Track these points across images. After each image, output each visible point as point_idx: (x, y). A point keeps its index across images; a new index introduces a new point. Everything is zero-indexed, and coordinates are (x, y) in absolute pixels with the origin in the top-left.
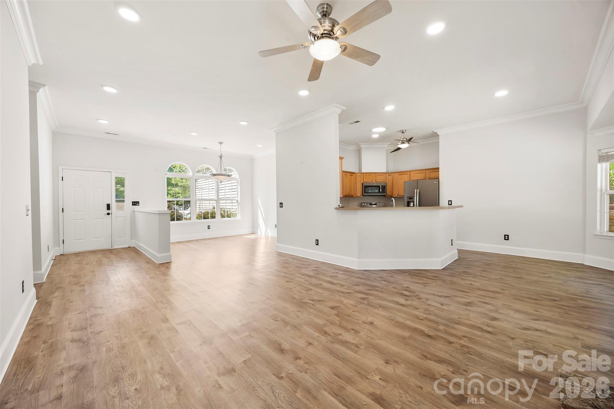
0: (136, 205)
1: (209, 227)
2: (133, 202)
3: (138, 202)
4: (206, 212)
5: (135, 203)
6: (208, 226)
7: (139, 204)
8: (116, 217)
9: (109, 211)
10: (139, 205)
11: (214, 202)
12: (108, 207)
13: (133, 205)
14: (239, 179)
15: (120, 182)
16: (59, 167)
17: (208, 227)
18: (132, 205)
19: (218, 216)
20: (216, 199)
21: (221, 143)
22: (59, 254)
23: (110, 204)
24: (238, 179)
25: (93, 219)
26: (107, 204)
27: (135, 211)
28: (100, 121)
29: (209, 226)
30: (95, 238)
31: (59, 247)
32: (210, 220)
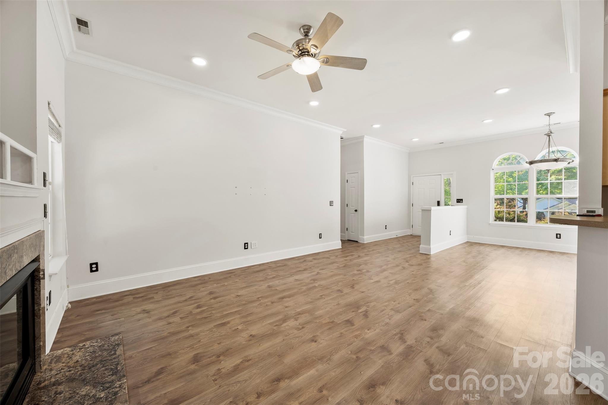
0: (460, 202)
2: (457, 200)
3: (462, 200)
5: (459, 201)
7: (462, 201)
10: (462, 202)
13: (457, 202)
15: (448, 183)
16: (411, 176)
22: (410, 234)
23: (439, 201)
28: (413, 140)
29: (560, 234)
31: (410, 229)
32: (560, 226)
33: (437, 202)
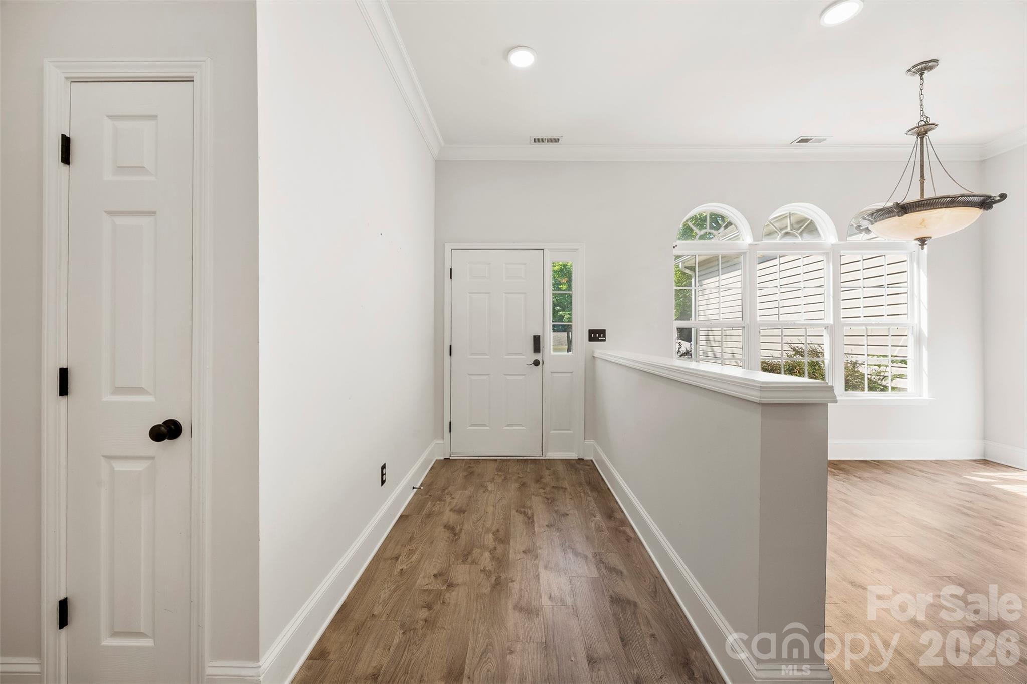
0: (597, 340)
2: (591, 332)
3: (602, 332)
5: (595, 335)
7: (604, 336)
8: (552, 373)
9: (538, 357)
10: (605, 340)
12: (537, 341)
13: (591, 339)
15: (564, 276)
16: (446, 244)
18: (589, 341)
20: (832, 322)
21: (924, 67)
22: (442, 458)
23: (539, 336)
25: (506, 375)
26: (534, 336)
27: (594, 357)
30: (509, 426)
31: (443, 439)
33: (533, 337)
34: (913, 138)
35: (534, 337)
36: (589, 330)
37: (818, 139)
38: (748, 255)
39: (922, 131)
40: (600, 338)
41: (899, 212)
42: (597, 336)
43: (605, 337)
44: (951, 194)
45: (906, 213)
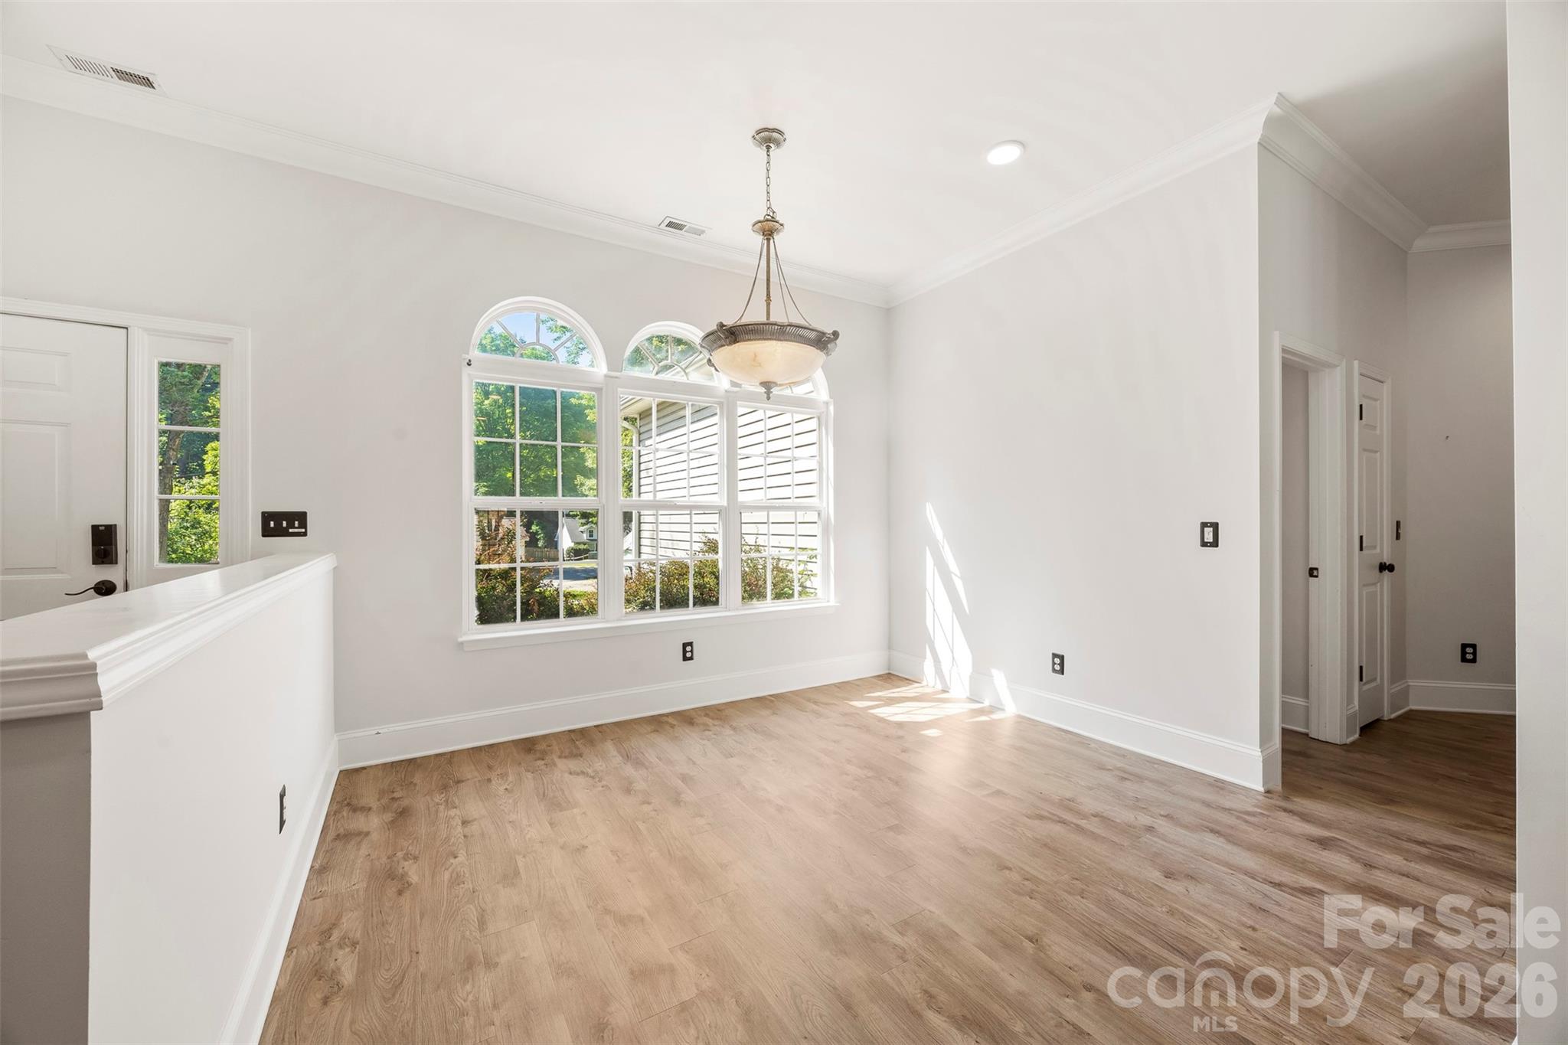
0: (284, 533)
1: (687, 652)
2: (267, 517)
3: (301, 518)
4: (673, 563)
5: (278, 524)
6: (685, 645)
7: (303, 526)
9: (109, 574)
10: (305, 534)
11: (715, 518)
12: (104, 544)
13: (267, 532)
14: (831, 408)
17: (685, 652)
18: (264, 535)
19: (731, 589)
20: (725, 506)
21: (769, 138)
23: (112, 527)
24: (827, 403)
26: (96, 526)
29: (691, 644)
32: (691, 615)
33: (92, 528)
34: (759, 239)
35: (95, 529)
36: (263, 513)
37: (693, 228)
38: (604, 390)
39: (768, 229)
40: (291, 530)
41: (726, 338)
42: (285, 524)
43: (305, 528)
44: (793, 322)
45: (735, 341)
